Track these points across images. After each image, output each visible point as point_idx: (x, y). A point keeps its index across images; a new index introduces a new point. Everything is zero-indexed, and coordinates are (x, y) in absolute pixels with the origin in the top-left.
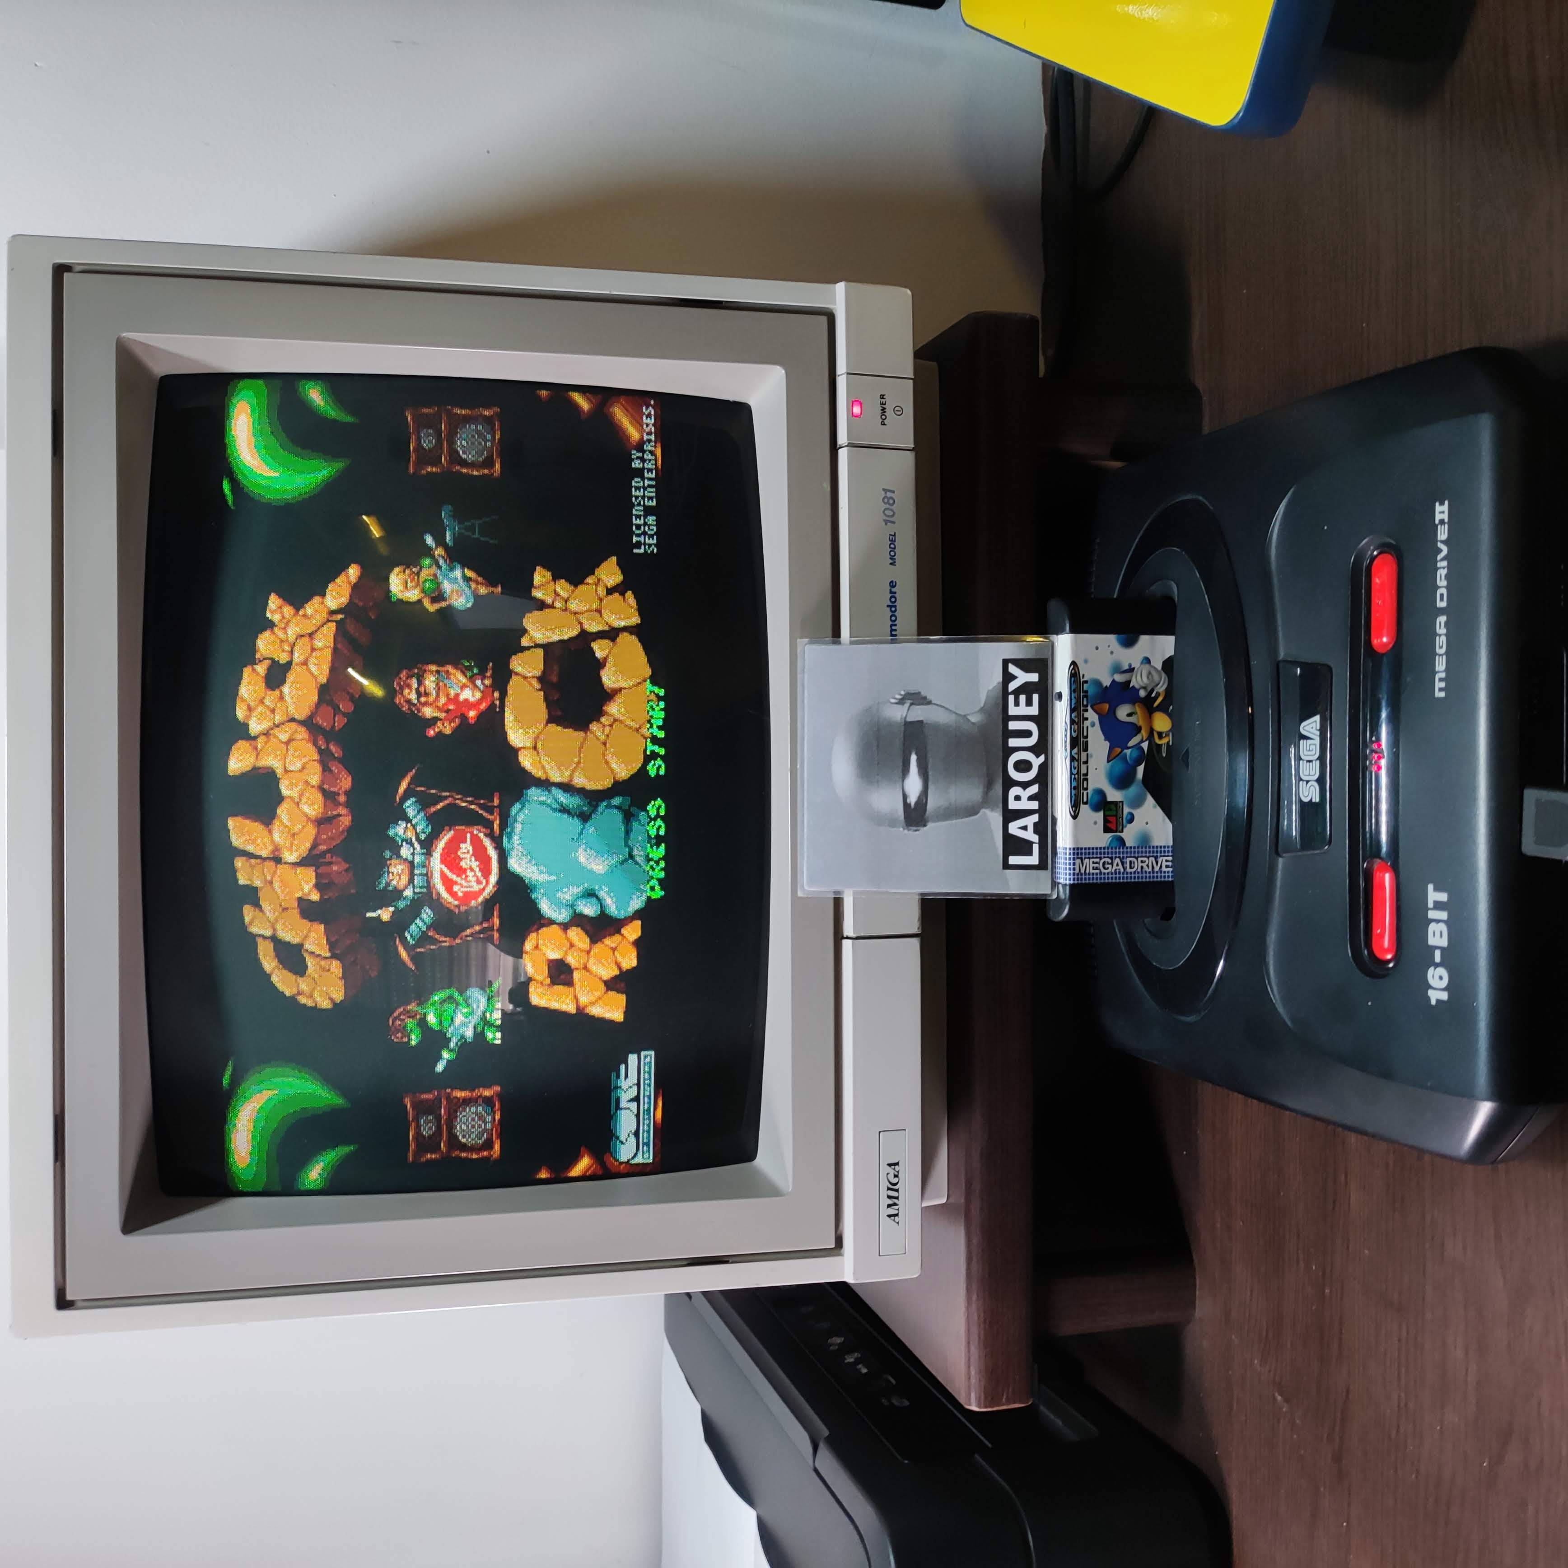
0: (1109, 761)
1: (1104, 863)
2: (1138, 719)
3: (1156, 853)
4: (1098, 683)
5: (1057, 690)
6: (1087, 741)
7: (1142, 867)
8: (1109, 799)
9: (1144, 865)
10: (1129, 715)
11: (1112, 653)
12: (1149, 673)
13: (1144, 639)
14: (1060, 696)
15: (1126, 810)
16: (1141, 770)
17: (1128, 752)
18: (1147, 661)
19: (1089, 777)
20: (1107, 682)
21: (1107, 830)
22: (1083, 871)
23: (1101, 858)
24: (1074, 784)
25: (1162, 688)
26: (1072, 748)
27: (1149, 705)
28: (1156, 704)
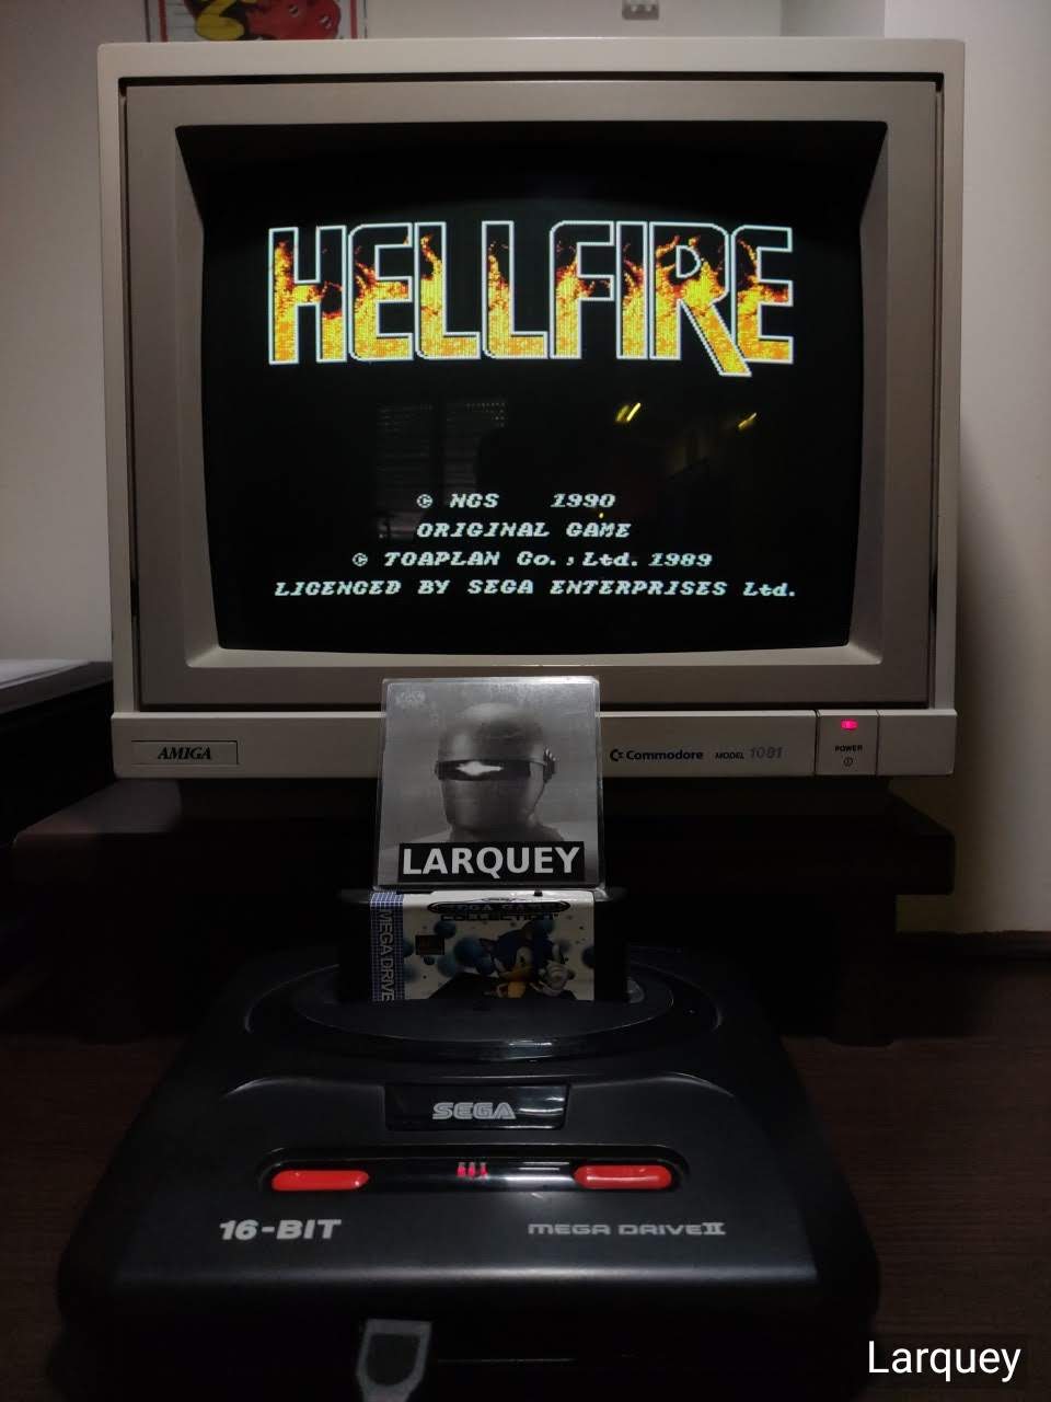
0: (481, 940)
1: (388, 936)
2: (518, 969)
3: (398, 986)
4: (550, 929)
5: (545, 892)
6: (497, 919)
7: (384, 973)
8: (446, 941)
9: (387, 975)
10: (522, 959)
11: (578, 942)
12: (559, 978)
13: (590, 973)
14: (538, 894)
15: (437, 957)
16: (473, 971)
17: (490, 958)
18: (571, 976)
19: (464, 922)
20: (552, 937)
21: (418, 938)
22: (382, 916)
23: (392, 933)
24: (460, 907)
25: (547, 990)
26: (492, 905)
27: (531, 978)
28: (531, 984)
